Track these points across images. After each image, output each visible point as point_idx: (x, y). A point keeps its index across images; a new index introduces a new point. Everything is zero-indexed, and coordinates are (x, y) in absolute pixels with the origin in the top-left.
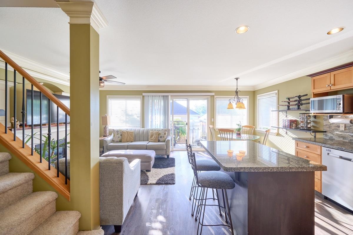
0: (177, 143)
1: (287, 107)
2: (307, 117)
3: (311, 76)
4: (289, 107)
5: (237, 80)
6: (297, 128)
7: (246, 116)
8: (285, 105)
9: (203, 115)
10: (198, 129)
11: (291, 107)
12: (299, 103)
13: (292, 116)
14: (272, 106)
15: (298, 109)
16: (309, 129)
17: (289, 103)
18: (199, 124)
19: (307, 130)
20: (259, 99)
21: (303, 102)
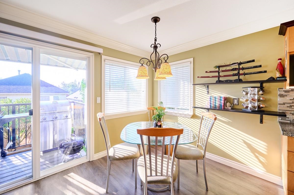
1: (215, 79)
4: (219, 78)
8: (213, 77)
9: (72, 94)
10: (67, 117)
11: (223, 79)
14: (183, 78)
15: (238, 81)
16: (260, 110)
17: (219, 73)
18: (68, 108)
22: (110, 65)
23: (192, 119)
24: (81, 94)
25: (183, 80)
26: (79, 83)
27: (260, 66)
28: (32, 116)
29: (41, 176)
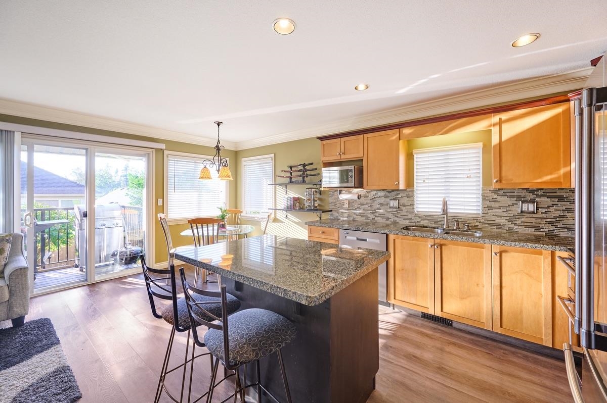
0: (40, 272)
1: (289, 179)
2: (313, 192)
3: (322, 139)
4: (291, 178)
5: (219, 125)
6: (302, 209)
7: (225, 193)
8: (287, 177)
11: (293, 179)
12: (304, 174)
13: (293, 193)
14: (266, 176)
15: (303, 182)
16: (315, 209)
17: (291, 173)
19: (314, 210)
20: (245, 165)
21: (308, 173)
22: (174, 160)
23: (273, 223)
24: (127, 195)
25: (266, 179)
26: (117, 172)
27: (316, 169)
28: (85, 218)
29: (96, 280)
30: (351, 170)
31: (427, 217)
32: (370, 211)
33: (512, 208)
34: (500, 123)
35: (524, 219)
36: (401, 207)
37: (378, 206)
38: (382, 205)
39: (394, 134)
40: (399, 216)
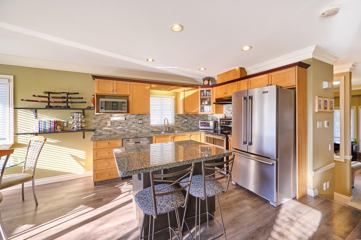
1: (45, 104)
4: (49, 103)
8: (42, 102)
12: (68, 101)
15: (68, 107)
17: (49, 98)
21: (73, 100)
27: (82, 98)
30: (125, 103)
31: (156, 127)
32: (126, 127)
33: (182, 121)
34: (184, 91)
35: (185, 125)
36: (144, 123)
37: (131, 124)
38: (133, 123)
39: (147, 86)
40: (143, 128)
